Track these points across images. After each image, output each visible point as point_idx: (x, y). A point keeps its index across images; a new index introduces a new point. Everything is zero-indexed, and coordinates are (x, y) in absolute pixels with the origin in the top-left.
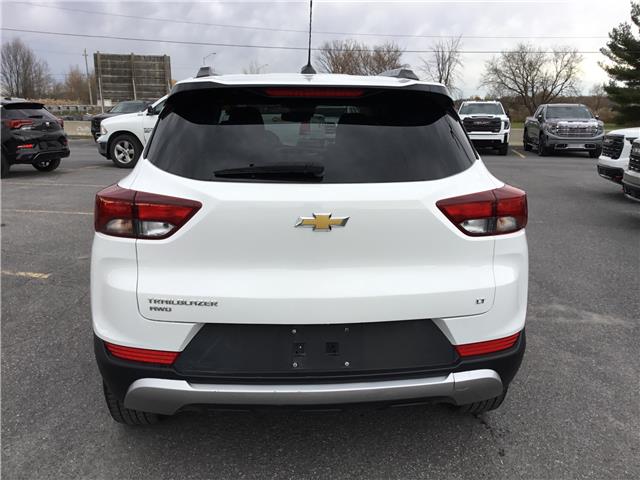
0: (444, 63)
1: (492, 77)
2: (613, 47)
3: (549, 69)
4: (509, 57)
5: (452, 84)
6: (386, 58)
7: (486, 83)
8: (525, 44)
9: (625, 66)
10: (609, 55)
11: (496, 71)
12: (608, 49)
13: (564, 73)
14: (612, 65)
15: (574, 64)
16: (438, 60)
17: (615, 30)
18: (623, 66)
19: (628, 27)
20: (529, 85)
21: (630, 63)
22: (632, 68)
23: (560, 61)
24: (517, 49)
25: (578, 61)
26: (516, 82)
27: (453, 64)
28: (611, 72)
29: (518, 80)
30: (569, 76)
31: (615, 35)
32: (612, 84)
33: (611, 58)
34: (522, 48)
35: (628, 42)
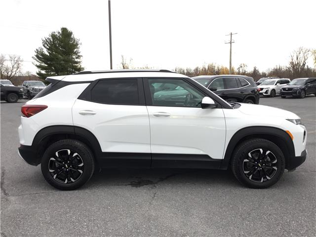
2: (37, 56)
9: (43, 64)
12: (35, 57)
13: (16, 66)
14: (38, 64)
15: (19, 62)
17: (37, 50)
18: (42, 64)
21: (45, 63)
22: (46, 65)
23: (13, 61)
28: (38, 67)
30: (18, 68)
31: (37, 51)
32: (40, 72)
33: (37, 61)
35: (43, 55)
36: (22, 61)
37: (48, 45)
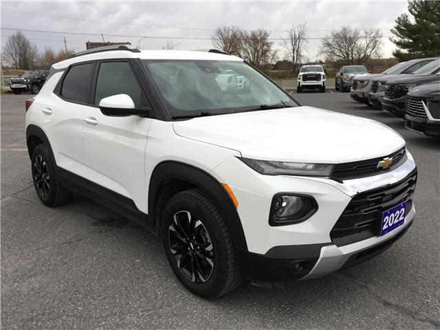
0: (296, 40)
1: (325, 49)
2: (398, 28)
3: (362, 43)
4: (337, 36)
5: (301, 53)
6: (259, 38)
7: (322, 52)
9: (407, 40)
10: (396, 34)
11: (329, 45)
12: (395, 30)
13: (371, 45)
14: (398, 39)
15: (377, 39)
16: (292, 39)
17: (399, 18)
18: (405, 40)
19: (407, 16)
20: (350, 53)
21: (409, 38)
22: (411, 41)
23: (368, 37)
24: (341, 30)
26: (341, 51)
27: (302, 40)
28: (398, 44)
29: (343, 50)
30: (374, 47)
31: (399, 21)
32: (398, 51)
34: (344, 29)
35: (407, 25)
36: (380, 37)
37: (416, 10)
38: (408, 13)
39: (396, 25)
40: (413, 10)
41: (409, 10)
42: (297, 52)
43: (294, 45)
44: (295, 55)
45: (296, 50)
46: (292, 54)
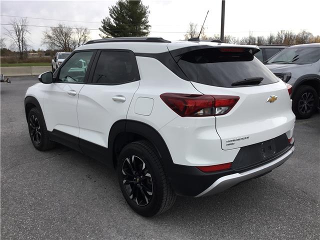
0: (19, 32)
1: (47, 40)
2: (104, 27)
4: (55, 30)
5: (26, 43)
7: (45, 43)
8: (61, 23)
9: (110, 36)
10: (103, 31)
11: (49, 37)
12: (102, 28)
14: (105, 36)
15: (86, 35)
16: (16, 30)
17: (104, 20)
19: (109, 19)
20: (67, 44)
21: (112, 35)
23: (80, 33)
24: (58, 26)
25: (88, 33)
26: (60, 42)
27: (25, 32)
30: (85, 40)
31: (104, 22)
33: (104, 33)
34: (60, 26)
35: (110, 25)
38: (110, 17)
39: (103, 25)
40: (113, 15)
41: (110, 15)
42: (22, 41)
43: (18, 36)
44: (21, 44)
45: (21, 40)
46: (18, 43)
